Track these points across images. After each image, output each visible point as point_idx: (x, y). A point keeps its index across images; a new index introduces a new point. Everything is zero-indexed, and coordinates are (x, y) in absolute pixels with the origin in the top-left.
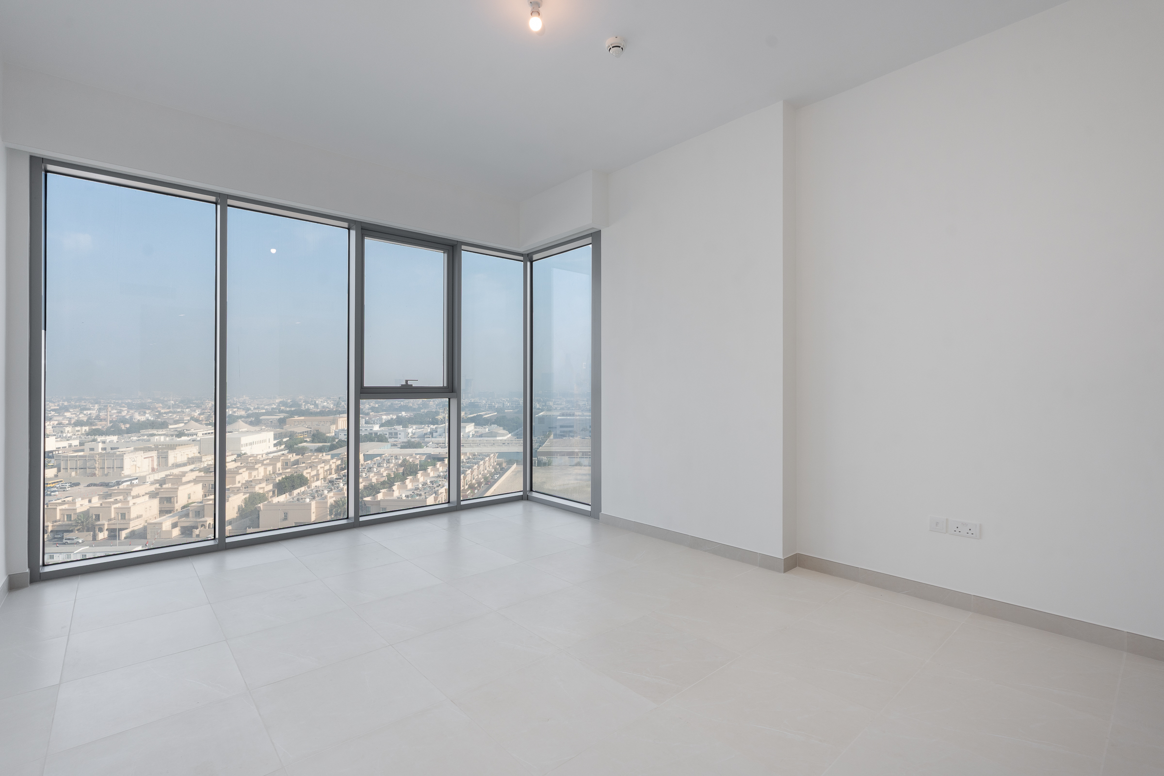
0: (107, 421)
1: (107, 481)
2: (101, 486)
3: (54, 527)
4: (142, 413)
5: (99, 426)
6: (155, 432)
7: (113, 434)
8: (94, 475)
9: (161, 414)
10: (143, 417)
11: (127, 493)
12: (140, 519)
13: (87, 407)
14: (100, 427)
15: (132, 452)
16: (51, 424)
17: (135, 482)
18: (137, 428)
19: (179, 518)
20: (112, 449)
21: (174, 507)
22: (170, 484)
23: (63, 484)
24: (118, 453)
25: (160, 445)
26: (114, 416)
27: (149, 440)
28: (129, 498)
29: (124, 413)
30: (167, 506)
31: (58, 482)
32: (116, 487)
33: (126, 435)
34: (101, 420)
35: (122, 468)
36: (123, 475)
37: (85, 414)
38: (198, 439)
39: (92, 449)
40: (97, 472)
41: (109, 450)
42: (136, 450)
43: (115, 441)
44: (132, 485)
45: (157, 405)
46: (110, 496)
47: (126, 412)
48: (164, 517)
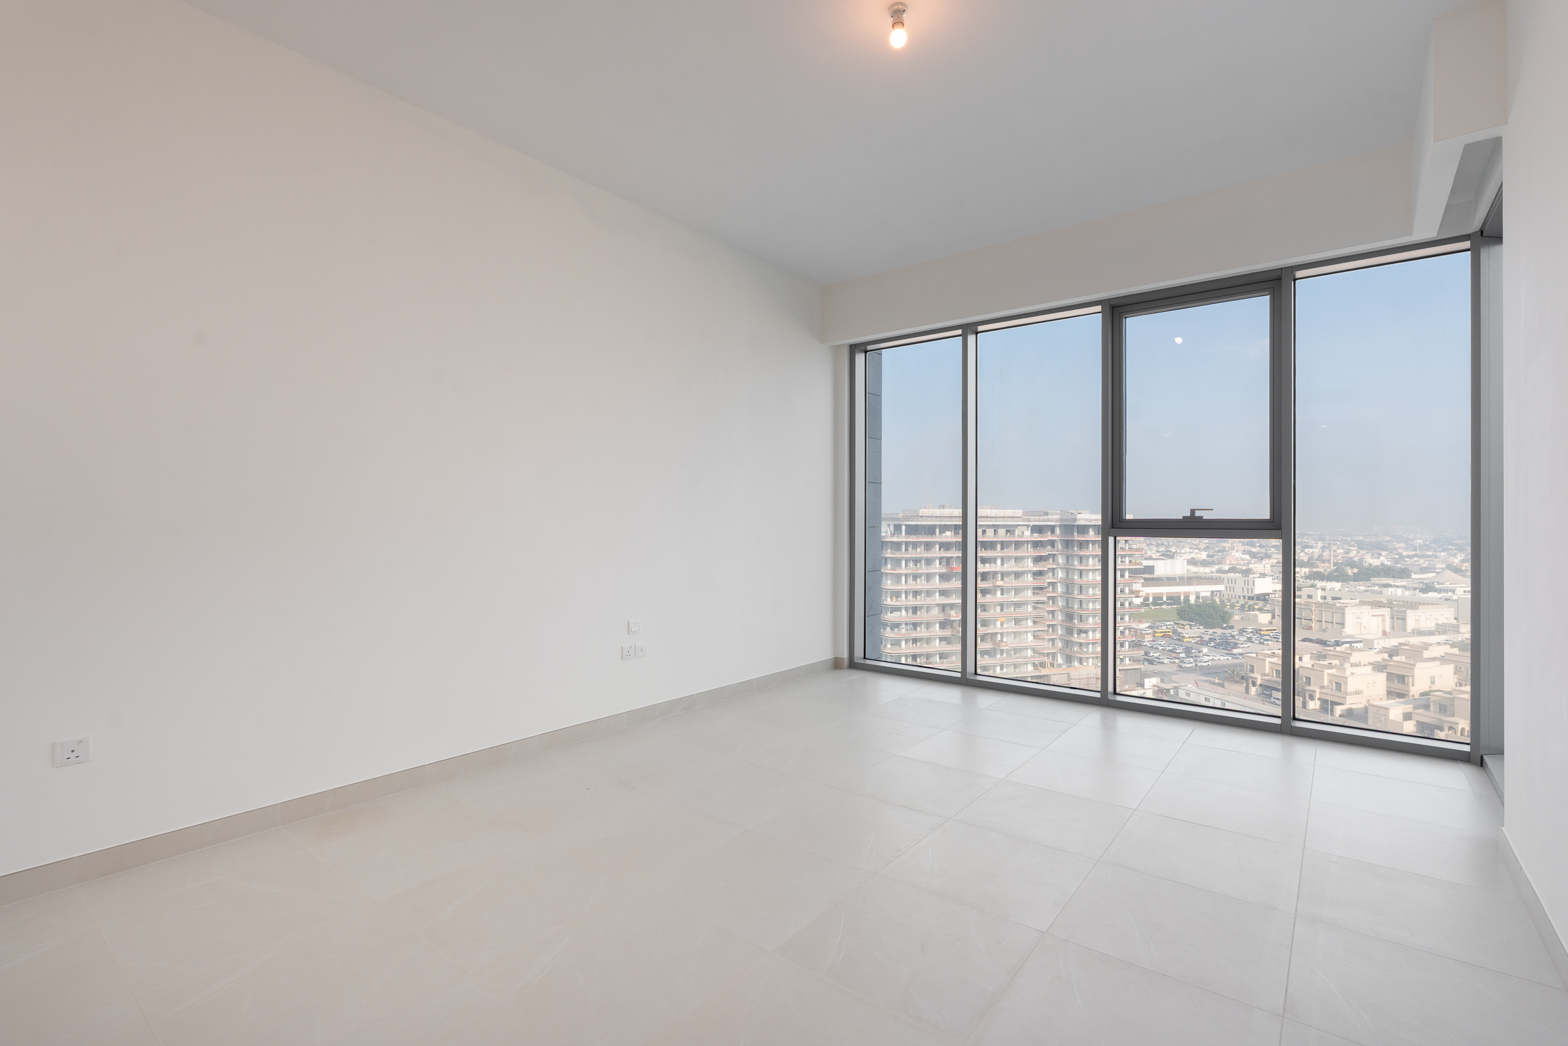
0: (1330, 563)
1: (1324, 639)
2: (1317, 643)
3: (1263, 681)
4: (1376, 555)
5: (1321, 568)
6: (1390, 581)
7: (1336, 579)
8: (1311, 628)
9: (1401, 557)
10: (1376, 560)
11: (1345, 657)
12: (1360, 695)
13: (1309, 544)
14: (1322, 570)
15: (1356, 605)
16: (1270, 562)
17: (1359, 645)
18: (1366, 574)
19: (1415, 708)
20: (1334, 598)
21: (1408, 691)
22: (1404, 657)
23: (1277, 634)
24: (1338, 605)
25: (1395, 601)
26: (1340, 557)
27: (1381, 593)
28: (1347, 665)
29: (1353, 554)
30: (1397, 686)
31: (1271, 630)
32: (1332, 648)
33: (1352, 583)
34: (1324, 561)
35: (1343, 624)
36: (1344, 634)
37: (1306, 553)
38: (1455, 597)
39: (1310, 597)
40: (1313, 625)
41: (1329, 600)
42: (1363, 603)
43: (1337, 589)
44: (1351, 648)
45: (1398, 545)
46: (1324, 657)
47: (1355, 552)
48: (1392, 701)
